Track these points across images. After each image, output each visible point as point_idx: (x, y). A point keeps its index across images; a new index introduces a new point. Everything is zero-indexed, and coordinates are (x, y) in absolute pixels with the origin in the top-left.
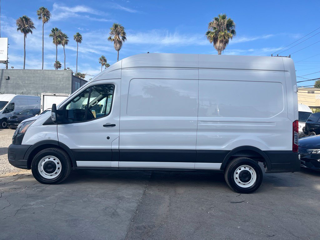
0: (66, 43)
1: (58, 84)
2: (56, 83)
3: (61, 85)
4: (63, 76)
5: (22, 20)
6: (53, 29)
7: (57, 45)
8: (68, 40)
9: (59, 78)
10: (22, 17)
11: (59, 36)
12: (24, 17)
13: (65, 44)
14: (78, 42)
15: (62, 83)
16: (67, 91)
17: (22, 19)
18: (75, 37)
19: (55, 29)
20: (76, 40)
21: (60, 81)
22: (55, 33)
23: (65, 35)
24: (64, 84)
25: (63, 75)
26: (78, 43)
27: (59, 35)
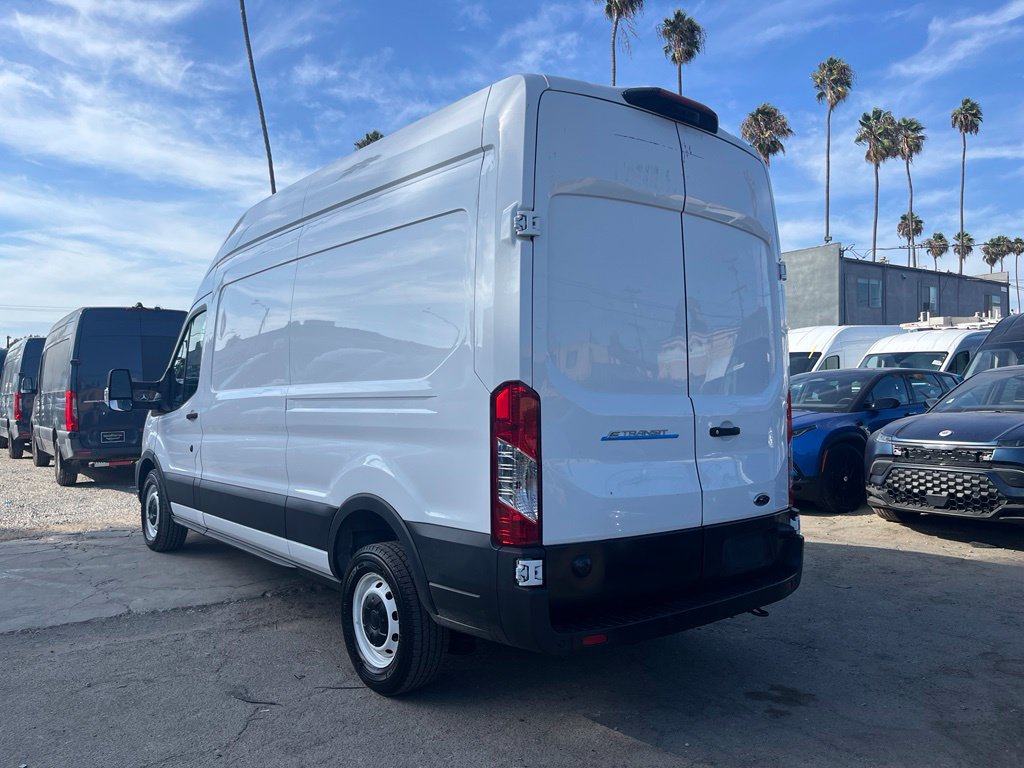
0: (916, 148)
1: (799, 293)
2: (794, 292)
3: (806, 298)
4: (812, 266)
5: (756, 120)
6: (867, 118)
7: (877, 165)
8: (922, 138)
9: (801, 276)
10: (755, 111)
11: (886, 133)
12: (759, 111)
13: (911, 151)
14: (966, 131)
15: (811, 289)
16: (826, 313)
17: (754, 117)
18: (956, 118)
19: (871, 114)
20: (957, 125)
21: (805, 284)
22: (870, 128)
23: (912, 124)
24: (817, 293)
25: (811, 262)
26: (968, 135)
27: (886, 130)
